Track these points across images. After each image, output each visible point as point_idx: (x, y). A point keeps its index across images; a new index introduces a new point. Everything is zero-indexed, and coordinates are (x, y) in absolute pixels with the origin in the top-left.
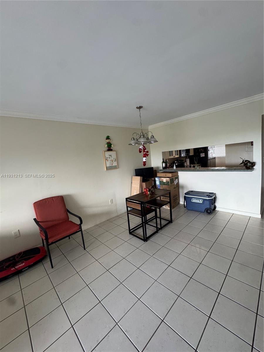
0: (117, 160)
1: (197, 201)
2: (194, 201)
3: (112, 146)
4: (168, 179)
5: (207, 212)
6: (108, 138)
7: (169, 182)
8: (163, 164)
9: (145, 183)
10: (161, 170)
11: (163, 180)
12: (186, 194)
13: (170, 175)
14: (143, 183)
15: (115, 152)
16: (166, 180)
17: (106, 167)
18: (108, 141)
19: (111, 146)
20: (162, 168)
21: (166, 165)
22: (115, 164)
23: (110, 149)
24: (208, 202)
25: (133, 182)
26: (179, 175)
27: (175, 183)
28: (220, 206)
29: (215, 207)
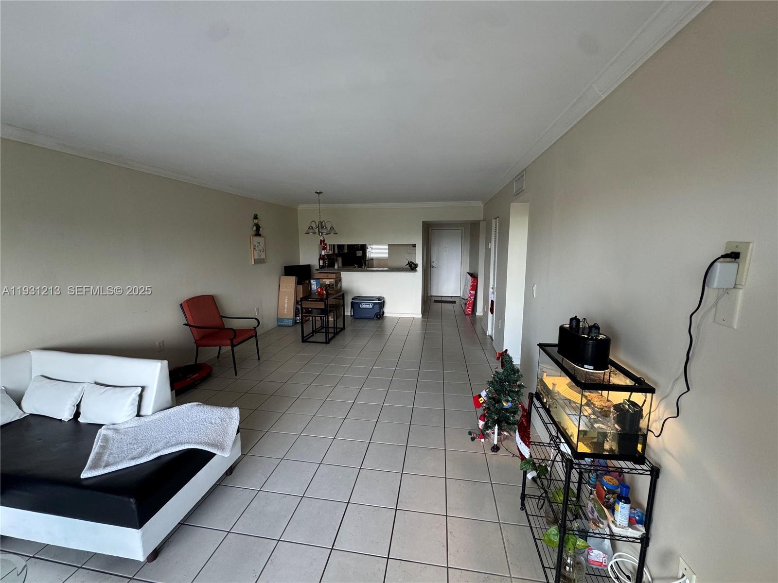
0: (264, 250)
1: (367, 306)
2: (363, 306)
3: (261, 229)
4: (332, 280)
5: (377, 317)
6: (256, 217)
7: (333, 284)
8: (321, 261)
9: (302, 286)
10: (317, 270)
11: (325, 282)
12: (353, 299)
13: (334, 276)
14: (298, 286)
15: (263, 239)
16: (330, 282)
17: (254, 259)
18: (256, 221)
19: (259, 230)
20: (318, 268)
21: (324, 262)
22: (263, 256)
23: (258, 234)
24: (378, 306)
25: (281, 284)
26: (342, 276)
27: (339, 285)
28: (389, 311)
29: (383, 313)
